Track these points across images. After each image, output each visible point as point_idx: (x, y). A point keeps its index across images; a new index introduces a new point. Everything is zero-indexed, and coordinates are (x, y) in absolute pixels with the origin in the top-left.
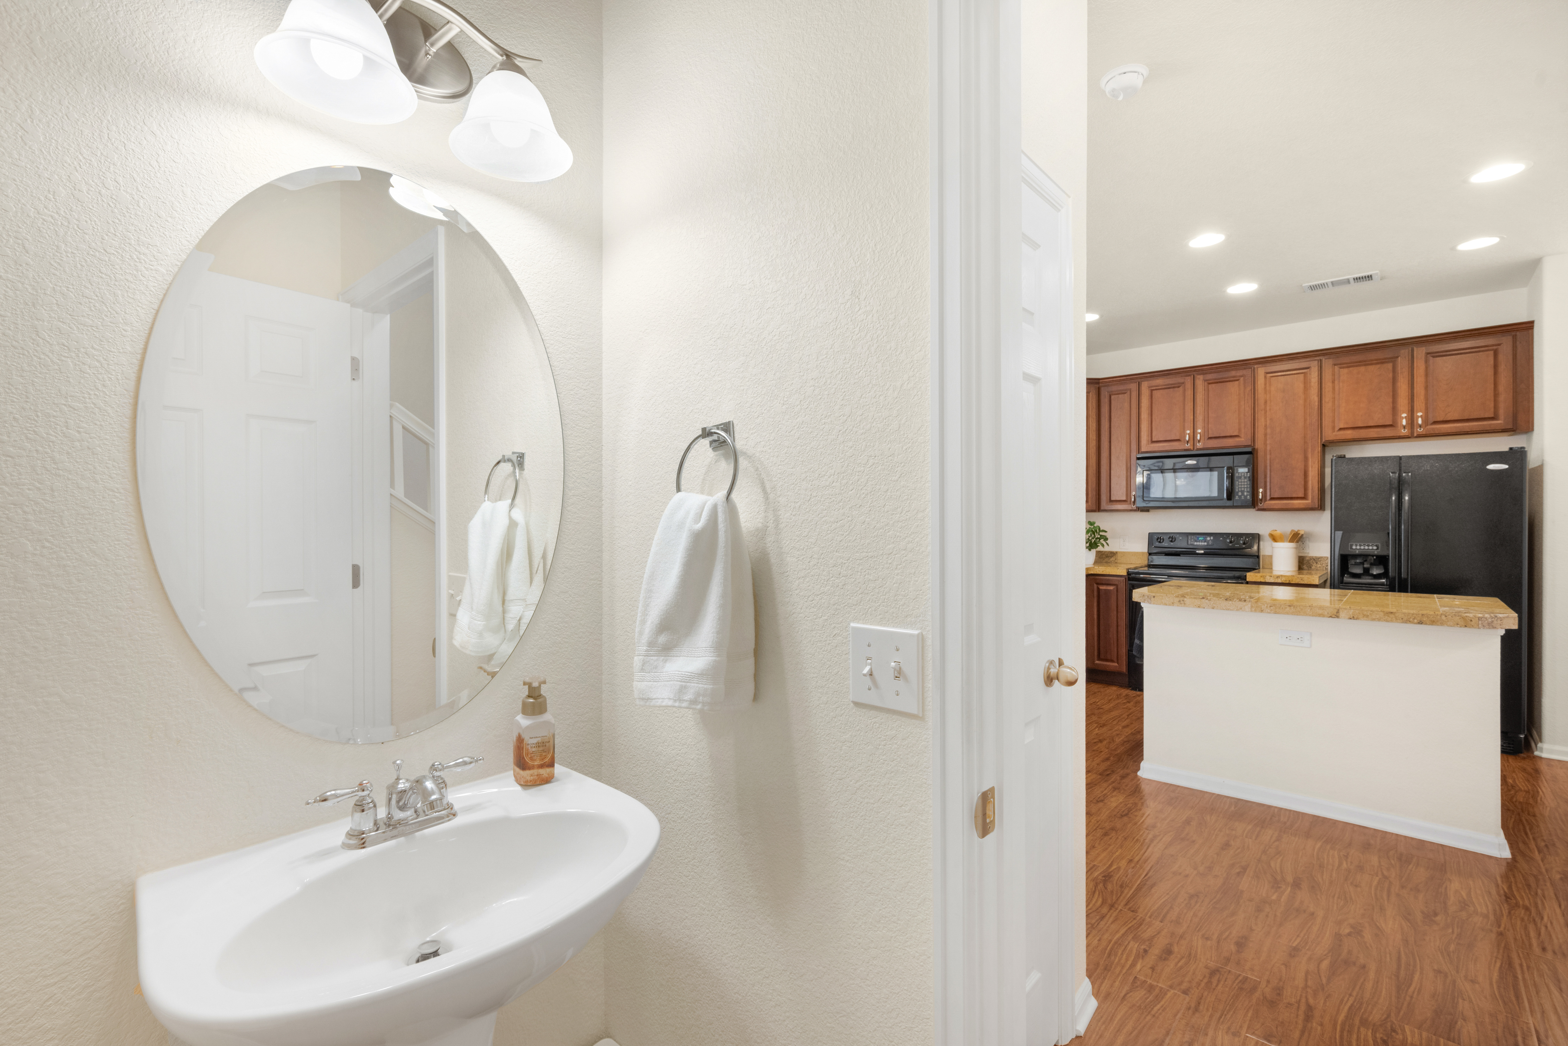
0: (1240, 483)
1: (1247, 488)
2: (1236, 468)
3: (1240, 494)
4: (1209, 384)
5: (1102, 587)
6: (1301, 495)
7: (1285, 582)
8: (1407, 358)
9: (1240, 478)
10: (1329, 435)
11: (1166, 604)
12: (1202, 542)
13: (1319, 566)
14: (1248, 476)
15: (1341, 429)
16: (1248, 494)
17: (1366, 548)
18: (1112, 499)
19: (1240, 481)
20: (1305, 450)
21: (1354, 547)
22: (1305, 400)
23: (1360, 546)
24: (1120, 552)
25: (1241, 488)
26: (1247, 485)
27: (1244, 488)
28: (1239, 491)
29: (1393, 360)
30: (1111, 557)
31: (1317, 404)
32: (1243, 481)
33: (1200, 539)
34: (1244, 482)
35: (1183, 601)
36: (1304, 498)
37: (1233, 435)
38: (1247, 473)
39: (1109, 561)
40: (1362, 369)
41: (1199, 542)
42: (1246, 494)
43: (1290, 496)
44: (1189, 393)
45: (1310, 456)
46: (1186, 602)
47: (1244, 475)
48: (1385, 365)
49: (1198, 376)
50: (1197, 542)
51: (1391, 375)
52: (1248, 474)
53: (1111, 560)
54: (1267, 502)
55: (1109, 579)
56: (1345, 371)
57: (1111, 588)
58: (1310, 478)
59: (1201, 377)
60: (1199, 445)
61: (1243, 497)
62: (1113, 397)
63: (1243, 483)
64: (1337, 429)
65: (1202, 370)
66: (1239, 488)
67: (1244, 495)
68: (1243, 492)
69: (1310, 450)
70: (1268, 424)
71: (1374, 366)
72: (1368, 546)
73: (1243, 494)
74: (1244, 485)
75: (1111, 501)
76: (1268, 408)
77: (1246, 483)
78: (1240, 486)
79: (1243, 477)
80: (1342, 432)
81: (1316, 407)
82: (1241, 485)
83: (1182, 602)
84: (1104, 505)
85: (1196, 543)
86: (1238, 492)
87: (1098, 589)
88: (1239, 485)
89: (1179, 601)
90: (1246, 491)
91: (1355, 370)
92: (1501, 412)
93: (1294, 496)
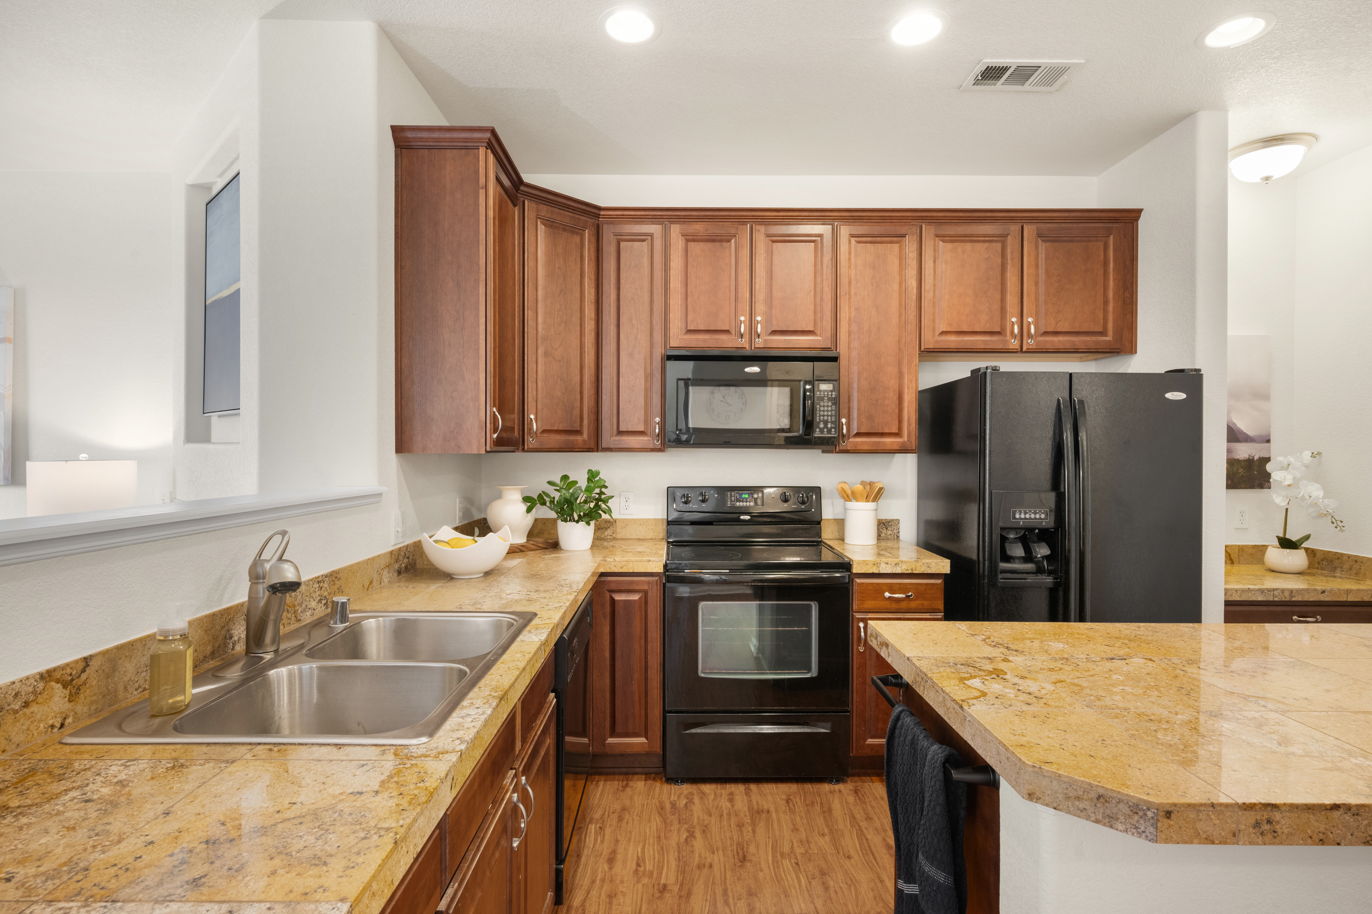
0: (822, 409)
1: (831, 416)
2: (816, 383)
3: (822, 426)
4: (773, 241)
5: (618, 597)
6: (895, 430)
7: (906, 572)
8: (1017, 238)
9: (822, 399)
10: (930, 341)
11: (1210, 840)
12: (746, 502)
13: (889, 532)
14: (834, 396)
15: (943, 333)
16: (833, 426)
17: (1033, 516)
18: (621, 429)
19: (822, 404)
20: (899, 363)
21: (1017, 516)
22: (900, 284)
23: (1026, 513)
24: (620, 520)
25: (824, 416)
26: (831, 411)
27: (828, 416)
28: (820, 421)
29: (1002, 238)
30: (606, 529)
31: (915, 291)
32: (826, 404)
33: (744, 496)
34: (828, 406)
35: (1269, 822)
36: (898, 434)
37: (807, 329)
38: (831, 391)
39: (603, 536)
40: (968, 246)
41: (743, 502)
42: (829, 426)
43: (880, 431)
44: (745, 252)
45: (905, 370)
46: (1278, 827)
47: (828, 395)
48: (994, 244)
49: (758, 227)
50: (740, 501)
51: (999, 261)
52: (834, 393)
53: (606, 533)
54: (850, 440)
55: (632, 582)
56: (949, 246)
57: (635, 597)
58: (906, 404)
59: (762, 229)
60: (759, 343)
61: (825, 430)
62: (623, 244)
63: (826, 409)
64: (937, 332)
65: (763, 217)
66: (820, 416)
67: (827, 428)
68: (826, 423)
69: (905, 361)
70: (852, 316)
71: (981, 244)
72: (1035, 513)
73: (826, 426)
74: (828, 411)
75: (620, 433)
76: (853, 292)
77: (830, 409)
78: (822, 413)
79: (826, 398)
80: (944, 338)
81: (914, 297)
82: (824, 411)
83: (1266, 827)
84: (608, 438)
85: (738, 504)
86: (819, 423)
87: (613, 601)
88: (820, 411)
89: (1257, 825)
90: (830, 420)
91: (960, 246)
92: (1110, 325)
93: (886, 431)
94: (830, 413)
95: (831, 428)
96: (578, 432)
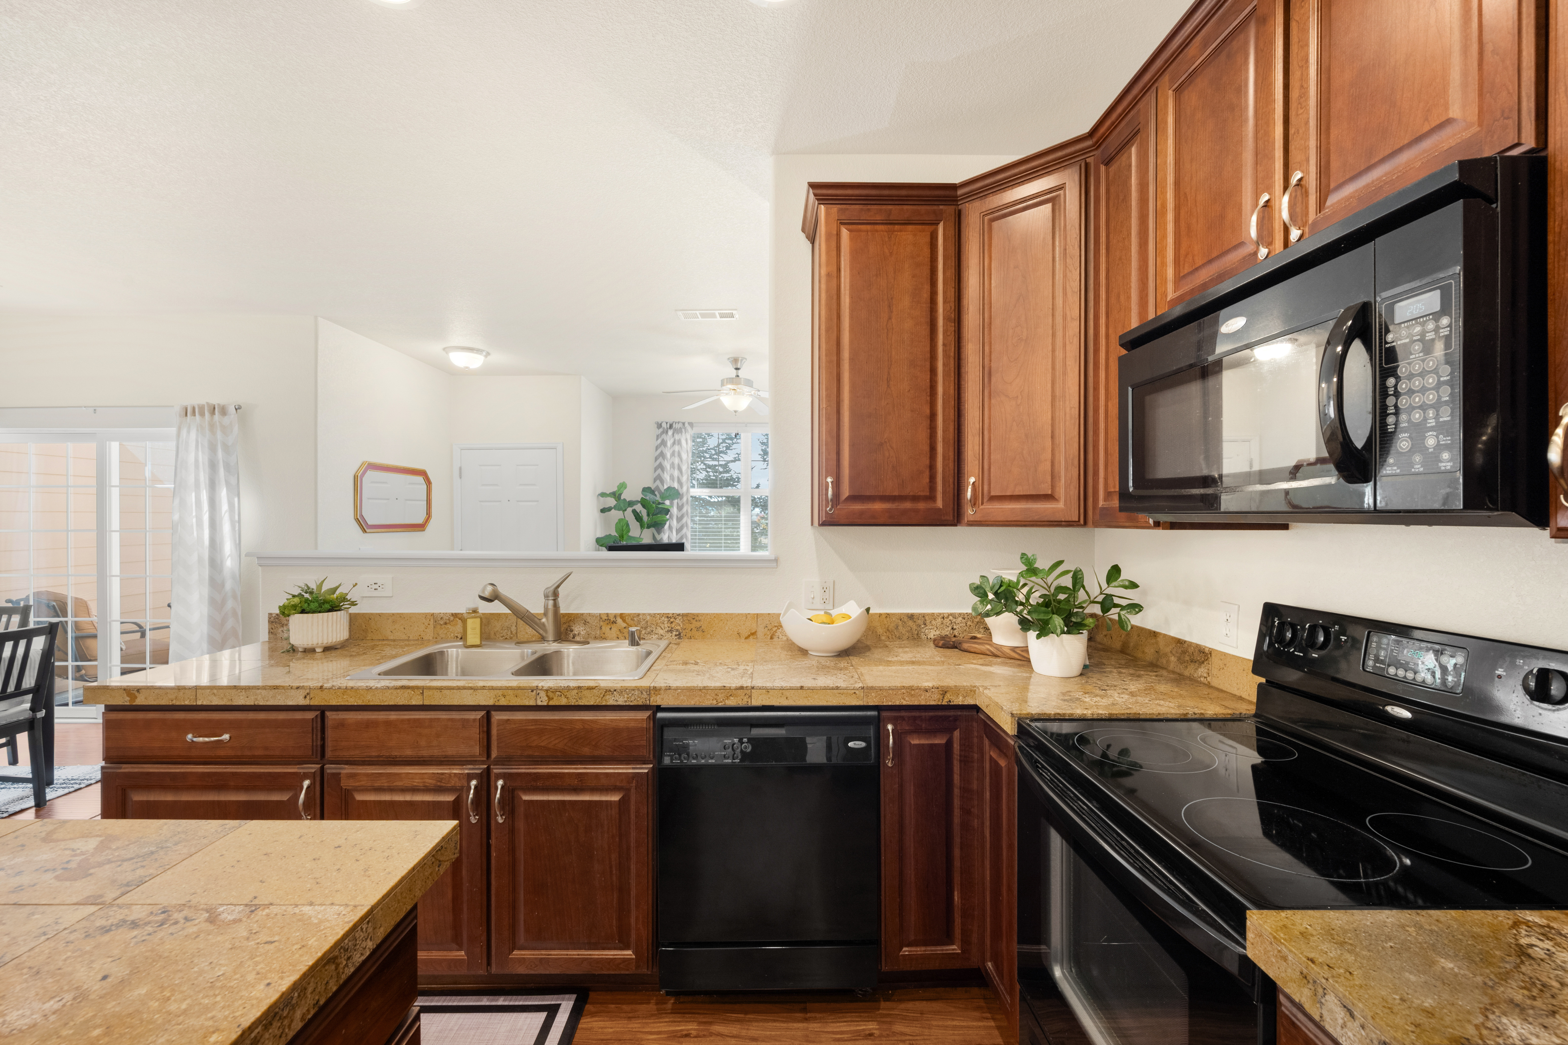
0: (1404, 386)
1: (1437, 406)
14: (1445, 332)
16: (1445, 440)
18: (1109, 489)
19: (1403, 369)
24: (1217, 653)
25: (1410, 409)
26: (1437, 388)
27: (1423, 407)
28: (1398, 430)
30: (1200, 664)
32: (1417, 368)
34: (1424, 374)
37: (1425, 129)
38: (1436, 316)
39: (1195, 675)
42: (1431, 442)
52: (1445, 321)
53: (1199, 672)
61: (1417, 458)
62: (1112, 172)
63: (1417, 383)
66: (1398, 411)
67: (1424, 450)
68: (1419, 430)
73: (1418, 445)
74: (1424, 391)
75: (1109, 495)
77: (1431, 380)
78: (1403, 402)
79: (1417, 347)
82: (1411, 393)
86: (1394, 437)
90: (1432, 423)
94: (1432, 397)
95: (1439, 447)
96: (1049, 497)
